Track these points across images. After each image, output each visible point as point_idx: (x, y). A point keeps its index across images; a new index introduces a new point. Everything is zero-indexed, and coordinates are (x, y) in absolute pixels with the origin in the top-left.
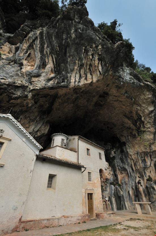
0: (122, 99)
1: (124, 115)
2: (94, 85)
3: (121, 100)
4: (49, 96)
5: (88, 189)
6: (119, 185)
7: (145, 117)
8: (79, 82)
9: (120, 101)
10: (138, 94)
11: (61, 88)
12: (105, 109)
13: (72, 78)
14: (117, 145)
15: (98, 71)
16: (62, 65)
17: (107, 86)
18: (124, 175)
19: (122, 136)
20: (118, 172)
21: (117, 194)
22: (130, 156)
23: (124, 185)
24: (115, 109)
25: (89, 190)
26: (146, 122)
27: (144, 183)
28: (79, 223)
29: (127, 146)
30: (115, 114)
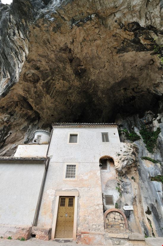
1: (117, 53)
2: (33, 57)
3: (81, 38)
4: (19, 103)
5: (63, 189)
12: (92, 70)
13: (17, 72)
17: (49, 43)
19: (157, 85)
25: (65, 191)
28: (10, 238)
30: (107, 64)
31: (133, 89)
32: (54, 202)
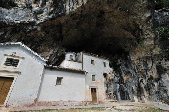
0: (116, 13)
1: (123, 28)
2: (86, 7)
4: (56, 26)
5: (92, 86)
6: (124, 84)
7: (143, 25)
8: (73, 8)
9: (115, 16)
10: (131, 3)
11: (60, 17)
12: (106, 27)
13: (67, 7)
14: (123, 55)
17: (99, 5)
18: (129, 76)
19: (126, 47)
20: (123, 75)
21: (122, 90)
22: (132, 62)
23: (128, 84)
24: (114, 25)
26: (144, 30)
27: (146, 81)
28: (81, 105)
29: (130, 54)
30: (115, 29)
31: (114, 42)
32: (89, 91)
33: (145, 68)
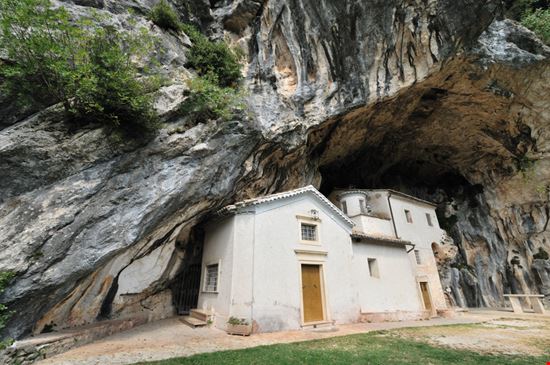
0: (482, 99)
1: (482, 130)
2: (417, 86)
3: (479, 101)
6: (469, 268)
7: (541, 129)
8: (387, 88)
9: (477, 104)
10: (526, 80)
12: (435, 122)
13: (371, 83)
14: (461, 192)
15: (429, 55)
16: (348, 58)
17: (447, 79)
18: (478, 249)
19: (474, 172)
20: (464, 244)
21: (467, 284)
22: (493, 214)
23: (480, 267)
24: (460, 120)
25: (420, 277)
26: (542, 140)
27: (527, 263)
29: (486, 193)
30: (458, 129)
31: (436, 156)
32: (417, 287)
33: (527, 229)
